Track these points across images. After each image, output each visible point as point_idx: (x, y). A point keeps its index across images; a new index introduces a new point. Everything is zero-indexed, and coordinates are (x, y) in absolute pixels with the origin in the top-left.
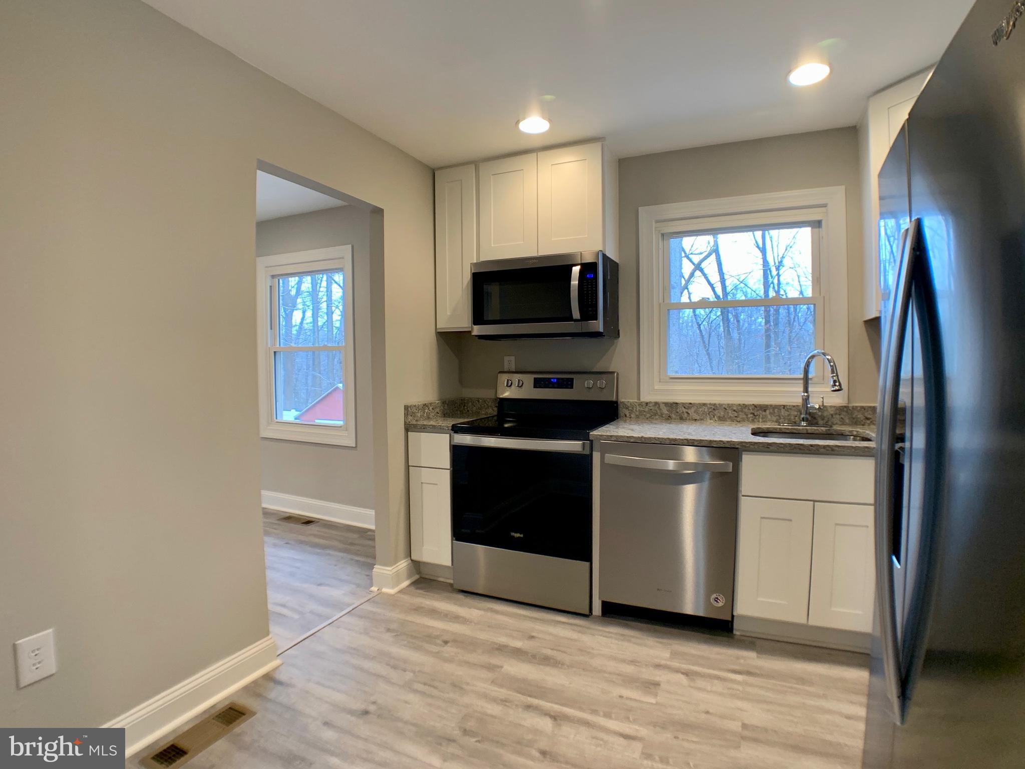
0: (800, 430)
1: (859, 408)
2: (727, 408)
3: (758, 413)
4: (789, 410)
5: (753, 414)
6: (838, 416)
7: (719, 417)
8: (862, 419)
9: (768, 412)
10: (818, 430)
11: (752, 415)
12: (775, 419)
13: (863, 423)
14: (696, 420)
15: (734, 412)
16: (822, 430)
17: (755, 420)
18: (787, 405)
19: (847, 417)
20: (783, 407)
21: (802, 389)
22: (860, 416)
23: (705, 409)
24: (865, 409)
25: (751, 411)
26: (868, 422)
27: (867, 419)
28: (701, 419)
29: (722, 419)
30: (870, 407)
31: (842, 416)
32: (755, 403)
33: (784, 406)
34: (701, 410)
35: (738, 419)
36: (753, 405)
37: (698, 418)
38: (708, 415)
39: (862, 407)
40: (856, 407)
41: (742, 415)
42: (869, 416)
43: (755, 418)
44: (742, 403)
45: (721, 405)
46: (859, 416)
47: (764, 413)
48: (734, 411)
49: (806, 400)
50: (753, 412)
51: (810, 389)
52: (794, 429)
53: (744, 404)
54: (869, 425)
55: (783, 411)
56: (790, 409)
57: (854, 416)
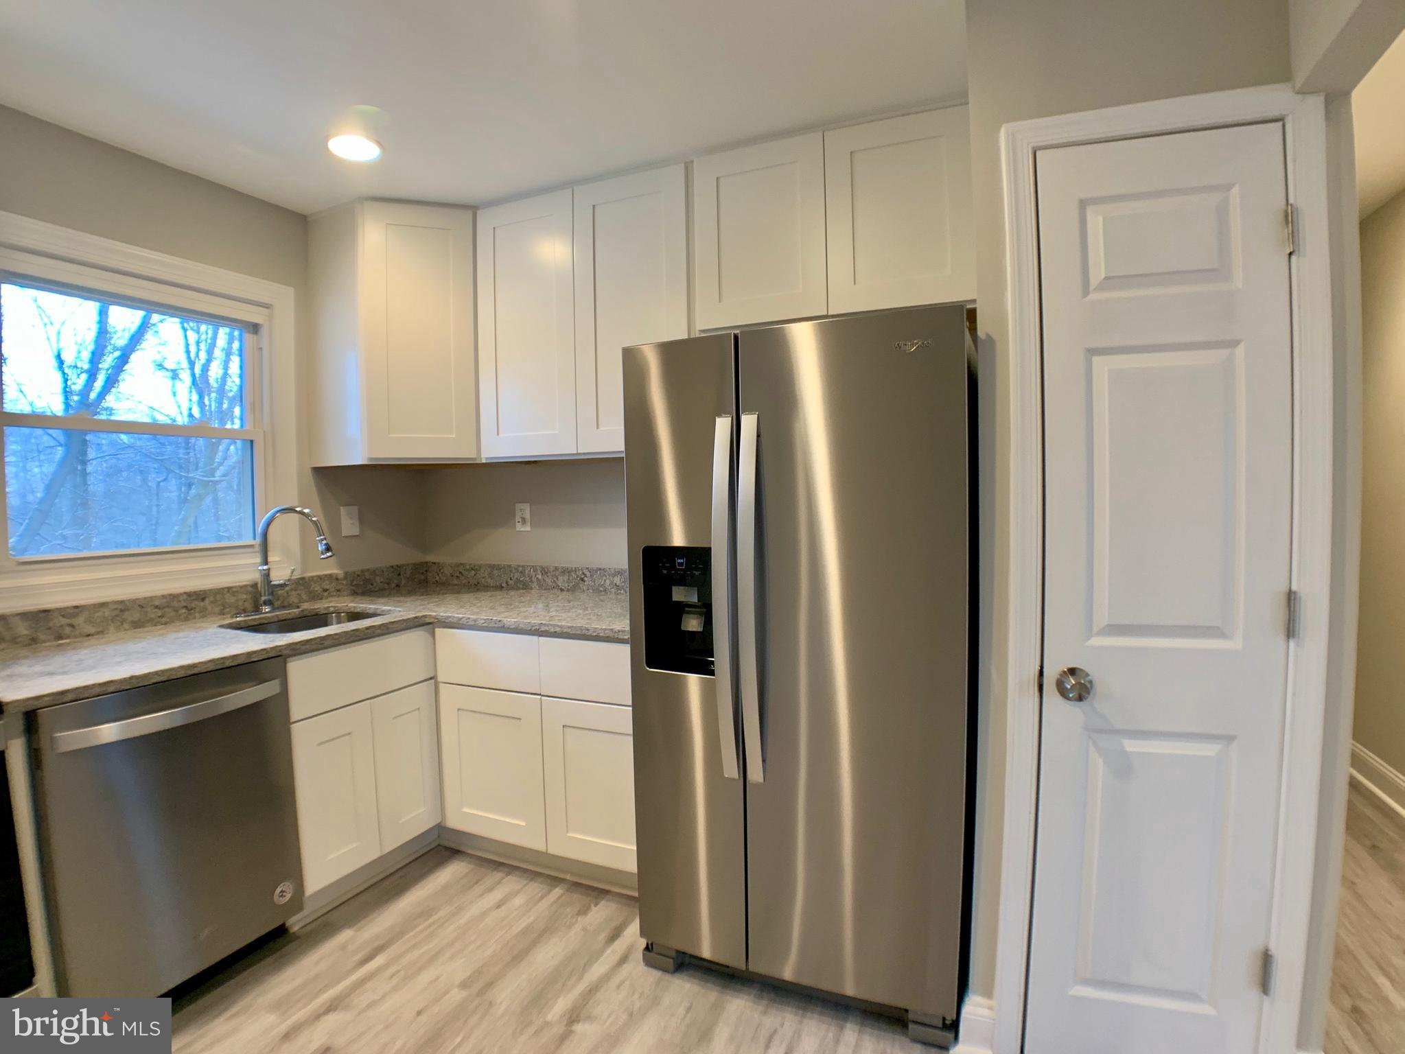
0: (268, 618)
1: (315, 578)
2: (142, 604)
3: (193, 605)
4: (236, 594)
5: (186, 607)
6: (294, 593)
7: (133, 622)
8: (319, 592)
9: (207, 601)
10: (289, 613)
11: (184, 611)
12: (217, 610)
13: (320, 597)
14: (88, 635)
15: (156, 610)
16: (295, 613)
17: (190, 617)
18: (231, 587)
19: (303, 592)
20: (226, 590)
21: (258, 559)
22: (318, 588)
23: (104, 612)
24: (321, 579)
25: (183, 604)
26: (326, 594)
27: (326, 590)
28: (98, 633)
29: (138, 625)
30: (326, 575)
31: (299, 592)
32: (188, 590)
33: (229, 589)
34: (97, 615)
35: (164, 620)
36: (185, 593)
37: (92, 630)
38: (110, 622)
39: (320, 577)
40: (313, 577)
41: (170, 613)
42: (327, 587)
43: (190, 614)
44: (166, 592)
45: (134, 601)
46: (316, 589)
47: (202, 604)
48: (156, 607)
49: (267, 575)
50: (185, 604)
51: (270, 559)
52: (263, 618)
53: (170, 595)
54: (327, 598)
55: (227, 596)
56: (237, 592)
57: (312, 589)
